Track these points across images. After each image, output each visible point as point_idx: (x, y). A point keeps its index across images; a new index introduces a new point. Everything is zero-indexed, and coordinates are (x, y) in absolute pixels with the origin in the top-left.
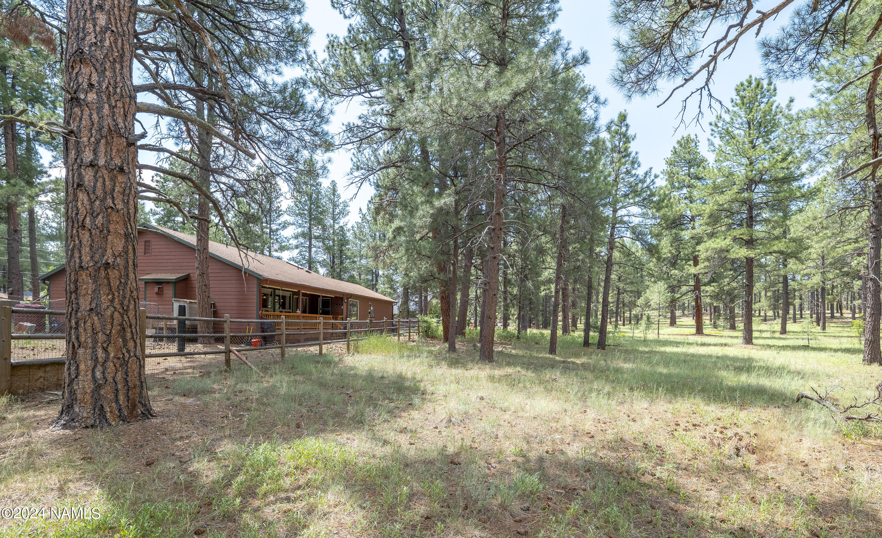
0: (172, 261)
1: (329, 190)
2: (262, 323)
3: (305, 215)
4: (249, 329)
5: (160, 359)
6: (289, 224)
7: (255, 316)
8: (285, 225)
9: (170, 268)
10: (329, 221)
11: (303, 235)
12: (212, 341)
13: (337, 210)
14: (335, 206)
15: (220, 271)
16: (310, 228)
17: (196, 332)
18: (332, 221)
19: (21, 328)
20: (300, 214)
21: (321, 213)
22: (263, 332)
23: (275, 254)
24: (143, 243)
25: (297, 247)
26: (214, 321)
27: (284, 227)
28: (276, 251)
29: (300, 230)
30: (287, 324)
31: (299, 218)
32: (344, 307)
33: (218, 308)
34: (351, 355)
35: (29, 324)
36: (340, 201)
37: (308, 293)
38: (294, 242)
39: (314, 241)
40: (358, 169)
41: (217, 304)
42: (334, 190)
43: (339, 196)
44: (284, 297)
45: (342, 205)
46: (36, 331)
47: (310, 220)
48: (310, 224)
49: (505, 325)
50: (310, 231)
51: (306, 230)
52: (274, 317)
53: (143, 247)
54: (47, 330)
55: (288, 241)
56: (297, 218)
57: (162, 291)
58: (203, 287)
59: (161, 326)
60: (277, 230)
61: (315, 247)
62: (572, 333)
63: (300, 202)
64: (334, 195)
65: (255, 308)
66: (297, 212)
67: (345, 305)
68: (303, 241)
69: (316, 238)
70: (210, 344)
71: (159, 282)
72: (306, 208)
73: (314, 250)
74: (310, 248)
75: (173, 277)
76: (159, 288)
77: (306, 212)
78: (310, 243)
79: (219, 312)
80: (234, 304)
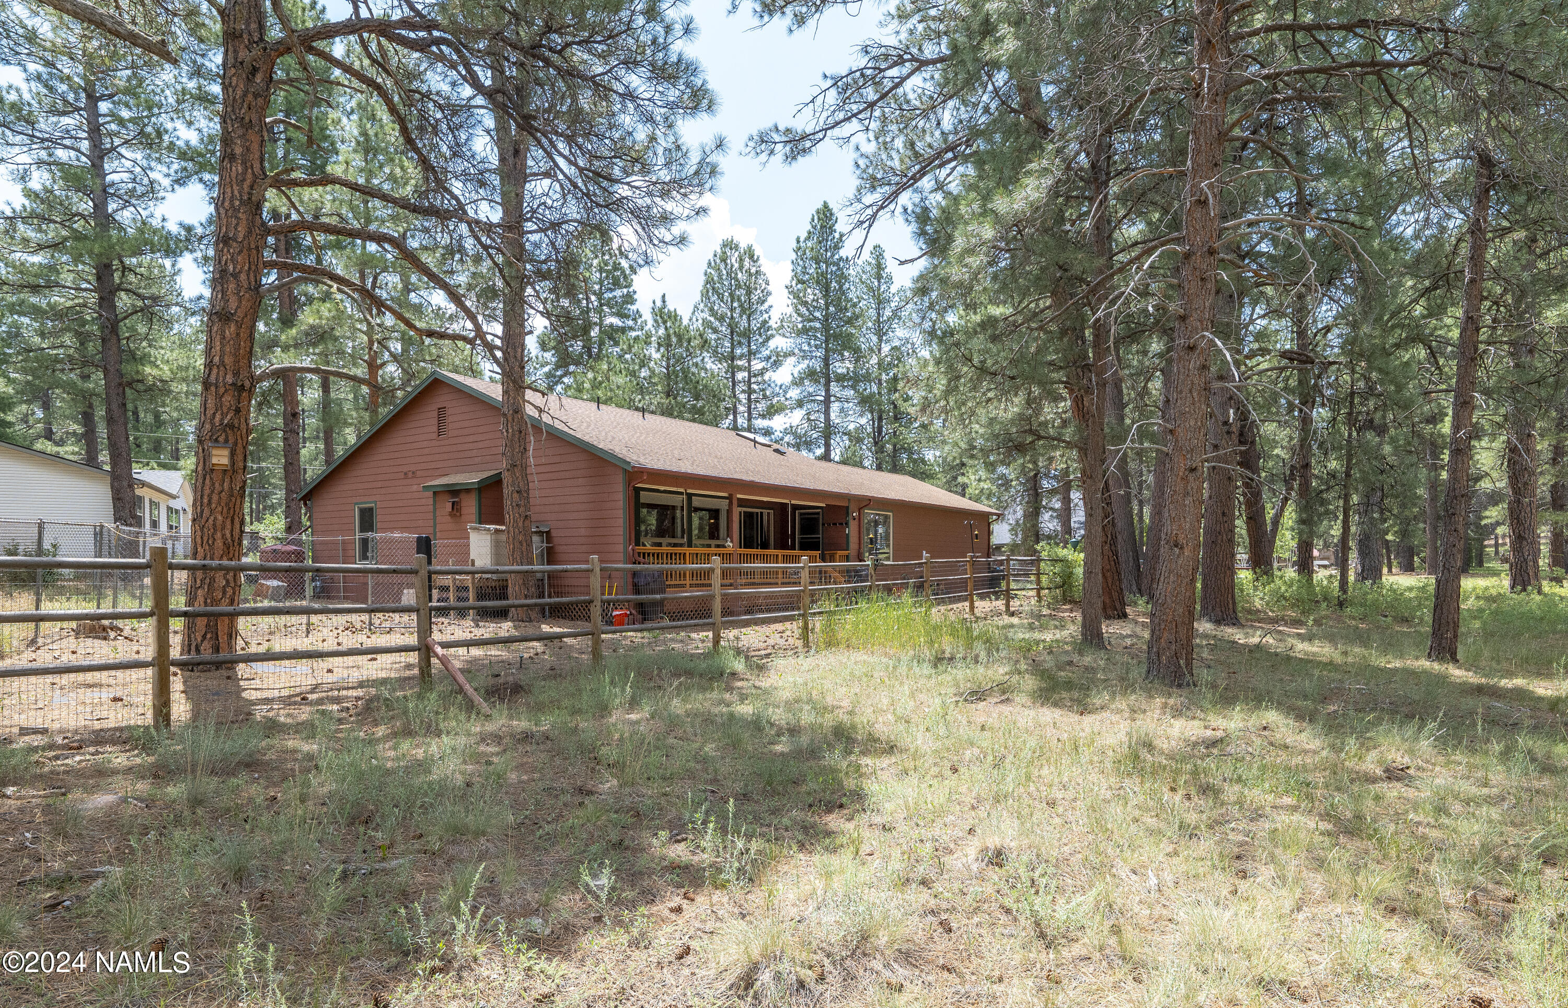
0: (481, 445)
1: (868, 268)
2: (635, 574)
3: (816, 329)
4: (611, 587)
5: (361, 660)
6: (786, 355)
7: (621, 556)
8: (776, 361)
9: (477, 460)
10: (866, 339)
11: (811, 374)
12: (533, 615)
13: (888, 313)
14: (881, 302)
15: (557, 459)
16: (826, 361)
17: (504, 596)
18: (875, 339)
19: (260, 593)
20: (805, 331)
21: (849, 321)
22: (637, 591)
23: (760, 423)
24: (435, 414)
25: (800, 404)
26: (549, 572)
27: (777, 364)
28: (763, 417)
29: (803, 365)
30: (725, 573)
31: (803, 339)
32: (851, 530)
33: (556, 541)
34: (812, 652)
35: (275, 583)
36: (893, 289)
37: (765, 499)
38: (794, 393)
39: (834, 388)
40: (873, 188)
41: (554, 533)
42: (880, 267)
43: (890, 279)
44: (715, 513)
45: (897, 298)
46: (288, 594)
47: (827, 341)
48: (827, 350)
49: (1304, 564)
50: (827, 365)
51: (817, 365)
52: (696, 558)
53: (435, 421)
54: (309, 592)
55: (785, 392)
56: (799, 340)
57: (459, 510)
58: (516, 495)
59: (446, 583)
60: (762, 372)
61: (839, 399)
62: (1546, 587)
63: (805, 304)
64: (879, 277)
65: (621, 539)
66: (800, 326)
67: (853, 525)
68: (811, 390)
69: (840, 378)
70: (531, 621)
71: (454, 492)
72: (817, 314)
73: (835, 407)
74: (827, 402)
75: (473, 478)
76: (453, 503)
77: (818, 325)
78: (828, 391)
79: (559, 549)
80: (583, 532)
